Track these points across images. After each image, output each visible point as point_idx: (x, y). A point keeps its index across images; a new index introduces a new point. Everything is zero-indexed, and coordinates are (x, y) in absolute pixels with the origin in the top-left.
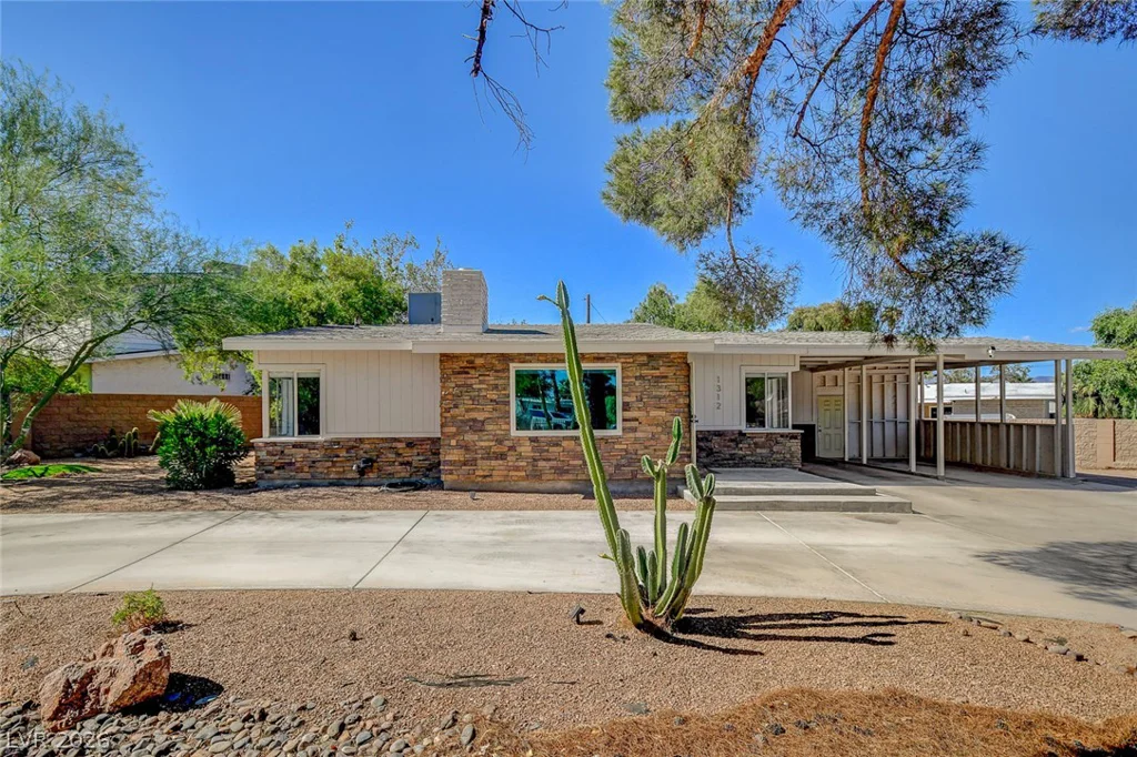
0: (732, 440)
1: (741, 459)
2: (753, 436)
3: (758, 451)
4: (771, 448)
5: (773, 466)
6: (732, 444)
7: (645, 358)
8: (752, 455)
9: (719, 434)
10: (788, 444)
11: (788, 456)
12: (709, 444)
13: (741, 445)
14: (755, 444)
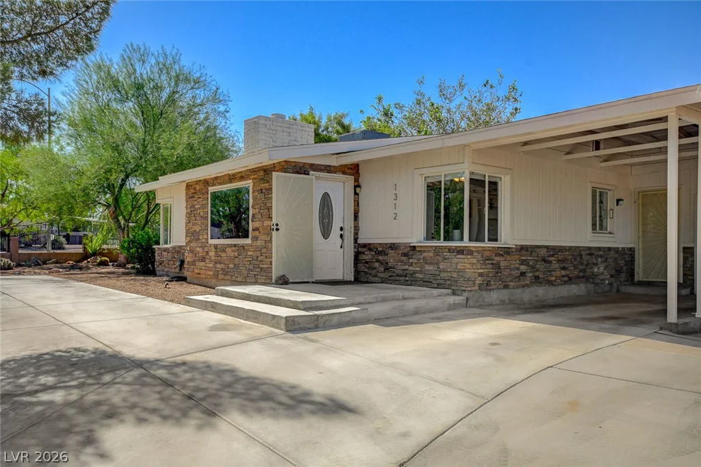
0: (405, 255)
1: (412, 275)
2: (423, 250)
3: (427, 267)
4: (438, 264)
5: (439, 286)
6: (404, 258)
7: (262, 173)
8: (420, 272)
9: (393, 247)
10: (455, 260)
11: (455, 275)
12: (385, 258)
13: (411, 261)
14: (424, 258)
